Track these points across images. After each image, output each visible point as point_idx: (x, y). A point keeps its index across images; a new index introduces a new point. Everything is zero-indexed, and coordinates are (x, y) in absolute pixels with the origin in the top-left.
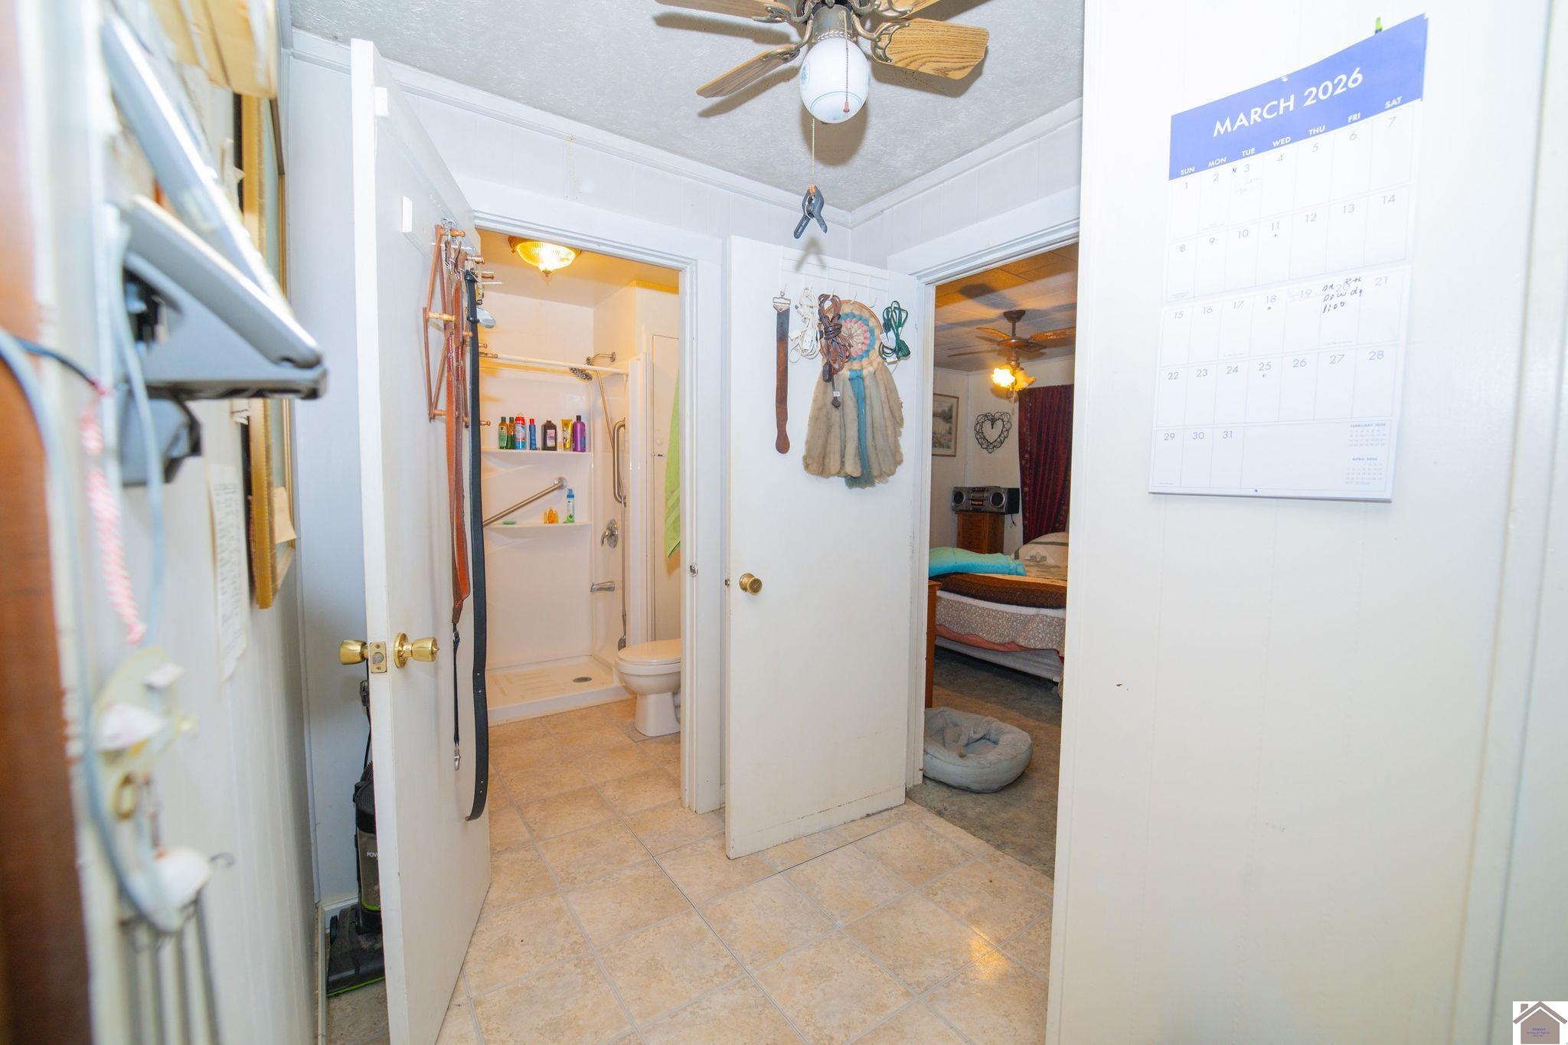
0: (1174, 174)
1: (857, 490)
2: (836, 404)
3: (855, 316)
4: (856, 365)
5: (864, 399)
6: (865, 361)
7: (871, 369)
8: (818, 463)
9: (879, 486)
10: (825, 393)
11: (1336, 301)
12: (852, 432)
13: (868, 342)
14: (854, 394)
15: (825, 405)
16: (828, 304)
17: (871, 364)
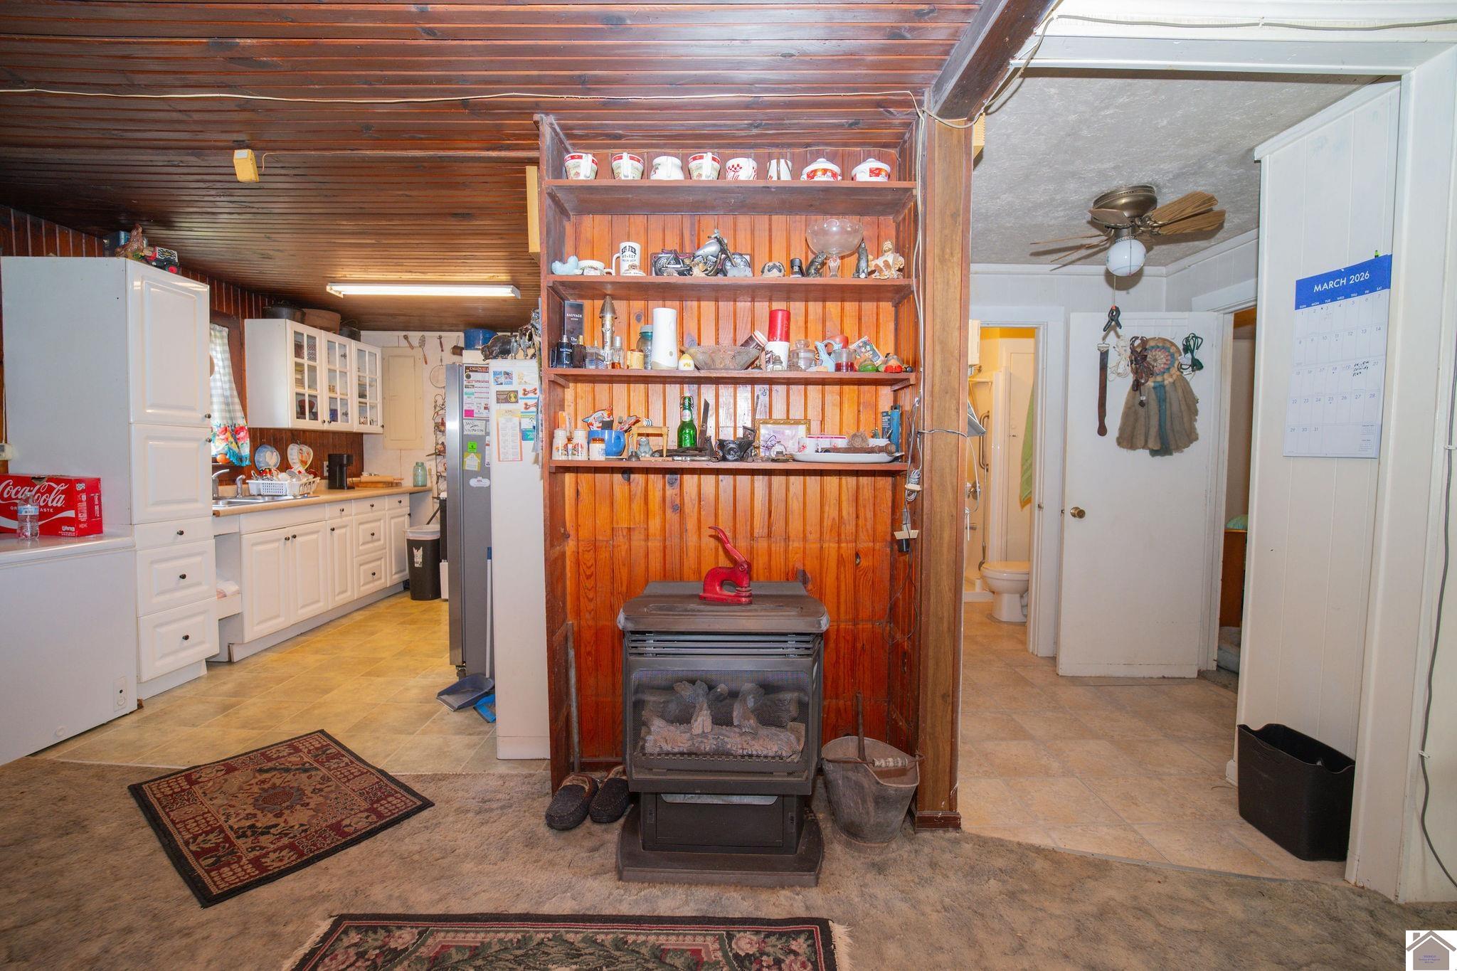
0: (1297, 307)
1: (1158, 458)
2: (1142, 404)
3: (1158, 347)
4: (1159, 379)
5: (1165, 400)
6: (1166, 376)
7: (1171, 380)
8: (1127, 440)
9: (1176, 455)
10: (1134, 398)
11: (1358, 371)
12: (1154, 422)
13: (1169, 362)
14: (1157, 397)
15: (1134, 406)
16: (1137, 342)
17: (1171, 376)
